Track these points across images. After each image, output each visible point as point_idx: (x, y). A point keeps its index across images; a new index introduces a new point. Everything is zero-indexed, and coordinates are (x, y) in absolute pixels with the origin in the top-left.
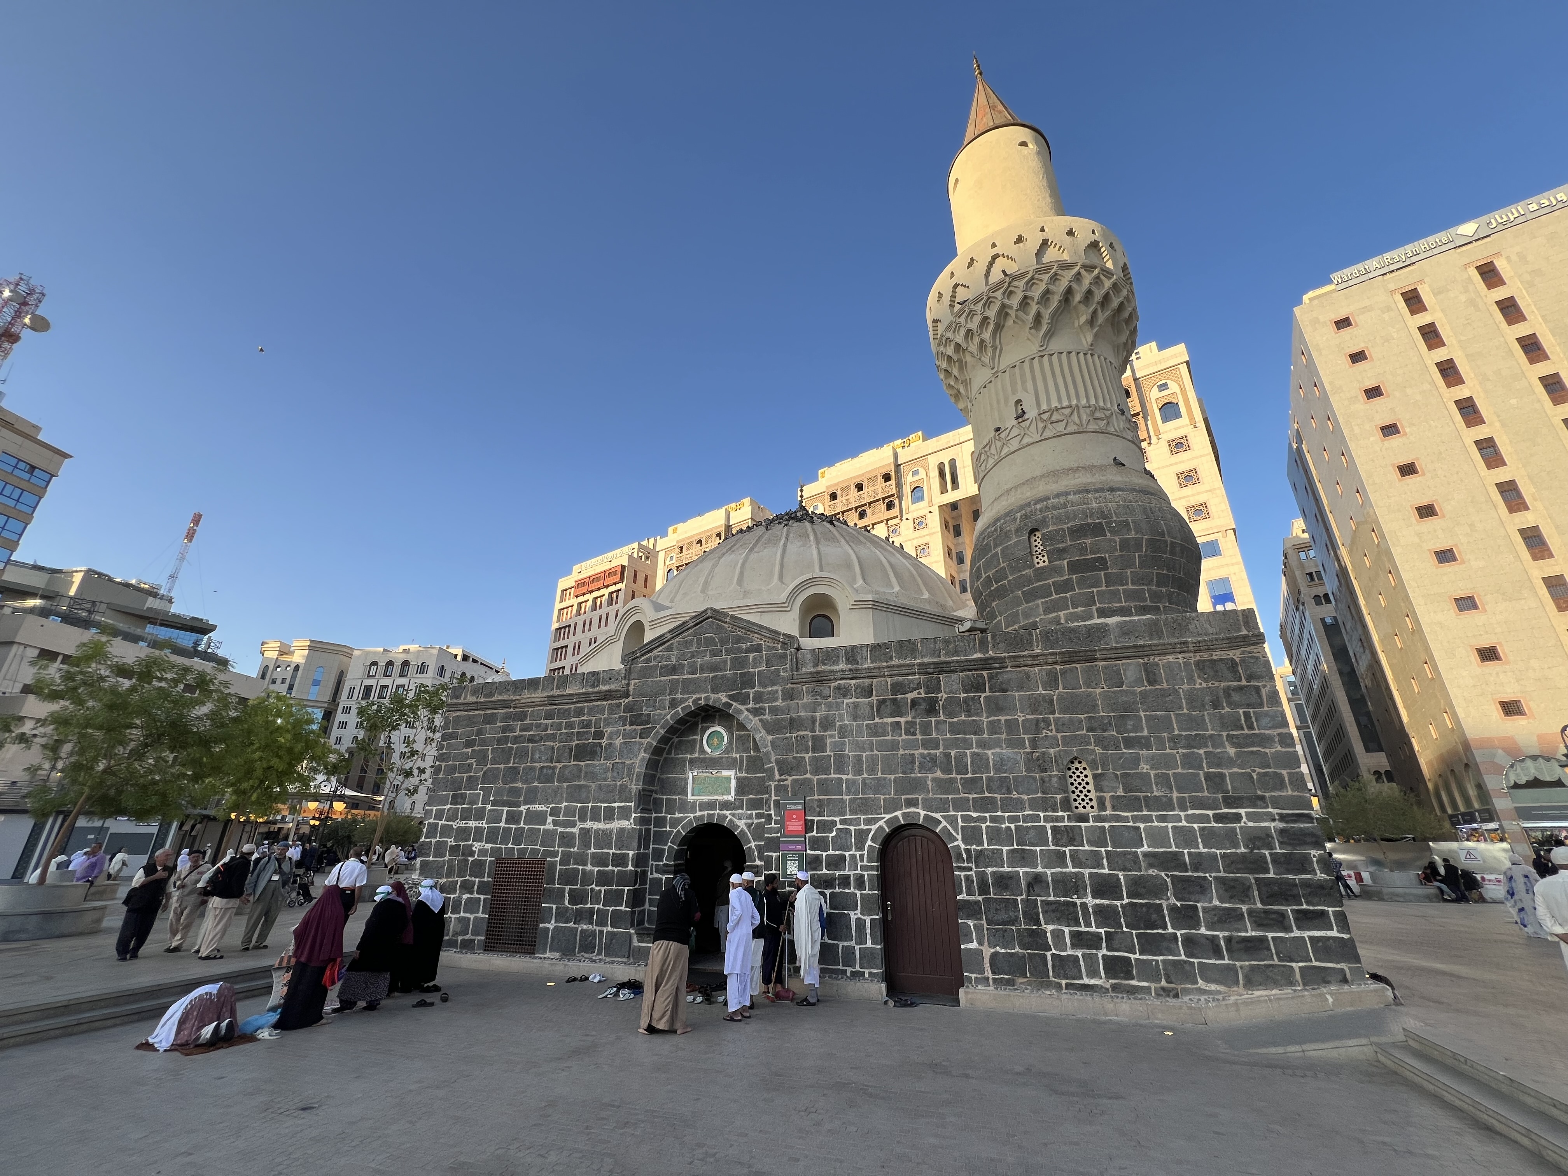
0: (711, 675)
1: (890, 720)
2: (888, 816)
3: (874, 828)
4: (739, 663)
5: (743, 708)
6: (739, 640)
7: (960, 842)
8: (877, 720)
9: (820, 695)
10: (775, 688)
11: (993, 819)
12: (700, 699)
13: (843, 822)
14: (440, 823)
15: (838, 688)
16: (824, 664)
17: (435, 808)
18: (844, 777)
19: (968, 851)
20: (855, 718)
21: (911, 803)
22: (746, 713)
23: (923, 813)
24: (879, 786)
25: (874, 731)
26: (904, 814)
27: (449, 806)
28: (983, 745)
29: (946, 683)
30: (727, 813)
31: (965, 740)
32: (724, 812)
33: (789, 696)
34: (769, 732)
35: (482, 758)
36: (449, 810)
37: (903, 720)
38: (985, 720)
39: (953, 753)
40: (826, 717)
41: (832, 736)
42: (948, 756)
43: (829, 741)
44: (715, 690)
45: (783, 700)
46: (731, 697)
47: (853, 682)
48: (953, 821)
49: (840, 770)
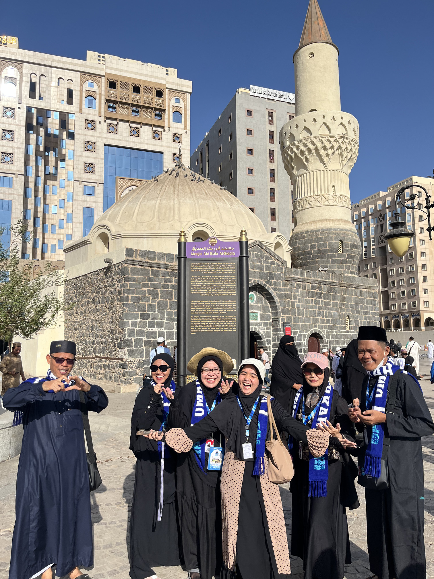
0: (259, 271)
1: (311, 298)
2: (310, 330)
3: (307, 334)
4: (268, 268)
5: (270, 287)
6: (267, 258)
7: (326, 338)
8: (308, 298)
9: (293, 286)
10: (280, 281)
11: (332, 332)
12: (256, 281)
13: (300, 332)
14: (136, 329)
15: (298, 285)
16: (294, 275)
17: (130, 321)
18: (300, 317)
19: (328, 341)
20: (302, 296)
21: (316, 326)
22: (271, 289)
23: (318, 329)
24: (308, 320)
25: (307, 301)
26: (314, 330)
27: (139, 320)
28: (331, 309)
29: (324, 288)
30: (257, 327)
31: (327, 307)
32: (256, 327)
33: (285, 285)
34: (279, 298)
35: (155, 295)
36: (140, 322)
37: (314, 299)
38: (331, 302)
39: (325, 311)
40: (295, 295)
41: (296, 302)
42: (323, 312)
43: (296, 303)
44: (261, 278)
45: (283, 286)
46: (266, 282)
47: (301, 283)
48: (324, 332)
49: (299, 314)
